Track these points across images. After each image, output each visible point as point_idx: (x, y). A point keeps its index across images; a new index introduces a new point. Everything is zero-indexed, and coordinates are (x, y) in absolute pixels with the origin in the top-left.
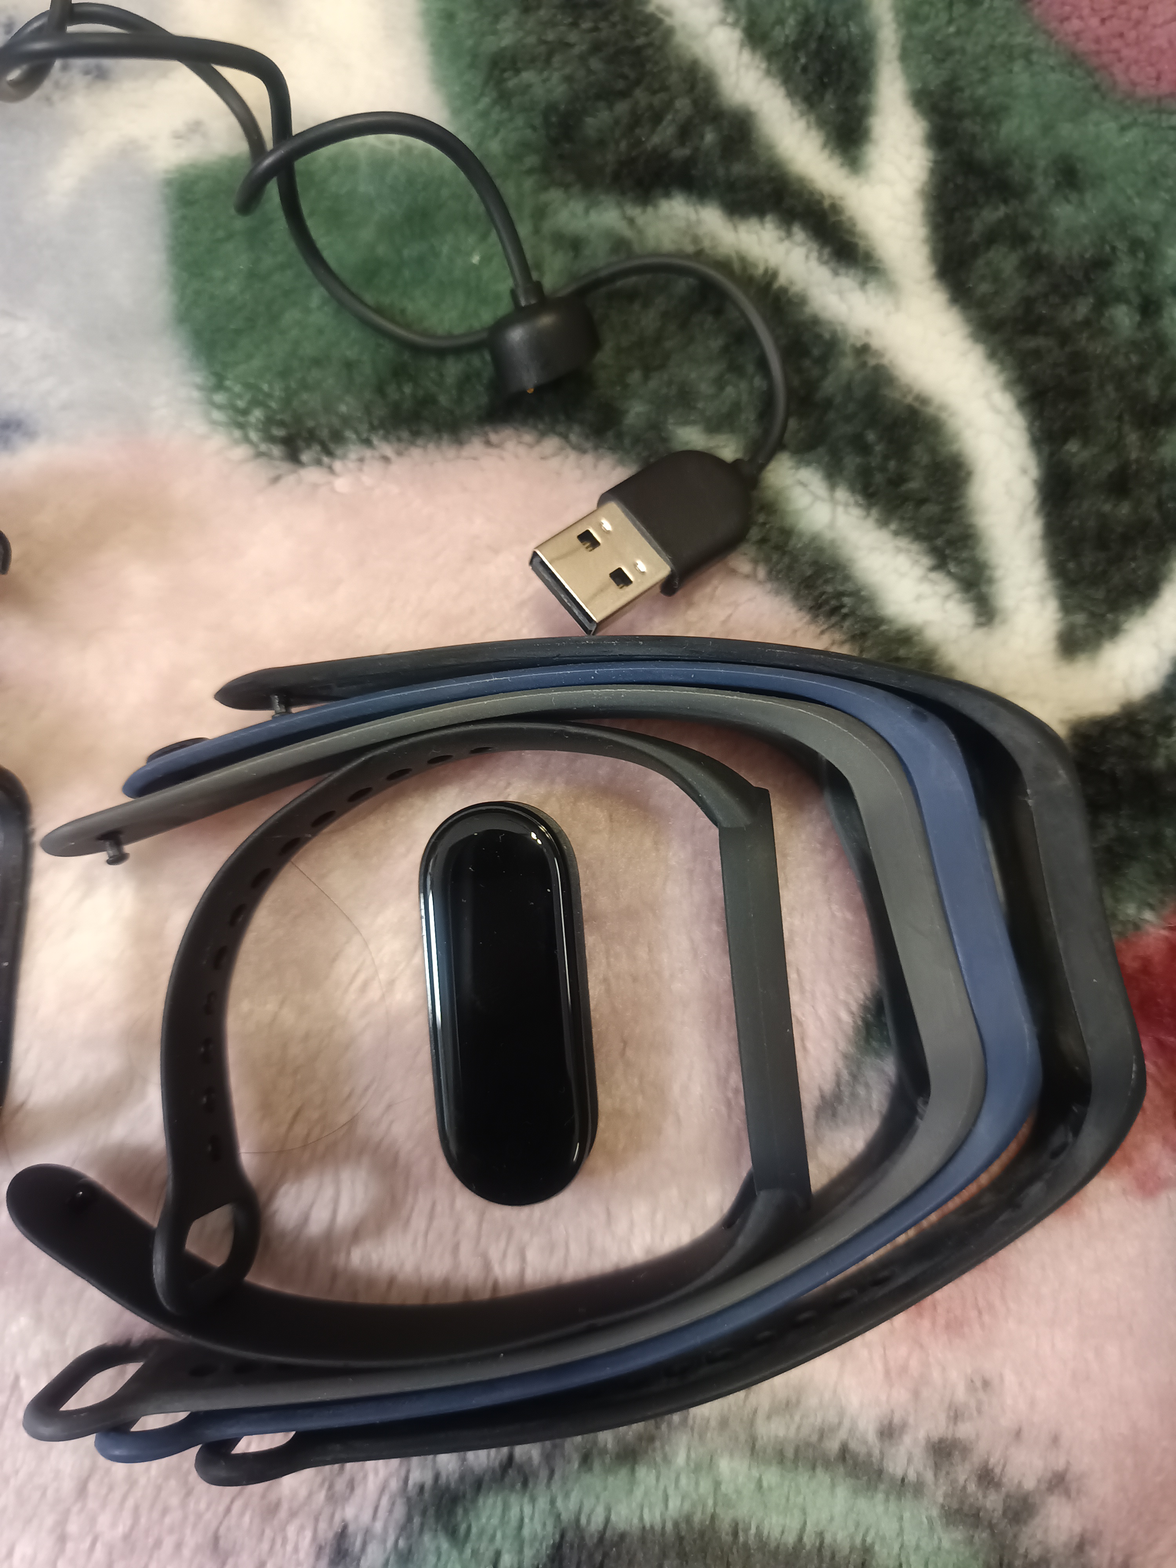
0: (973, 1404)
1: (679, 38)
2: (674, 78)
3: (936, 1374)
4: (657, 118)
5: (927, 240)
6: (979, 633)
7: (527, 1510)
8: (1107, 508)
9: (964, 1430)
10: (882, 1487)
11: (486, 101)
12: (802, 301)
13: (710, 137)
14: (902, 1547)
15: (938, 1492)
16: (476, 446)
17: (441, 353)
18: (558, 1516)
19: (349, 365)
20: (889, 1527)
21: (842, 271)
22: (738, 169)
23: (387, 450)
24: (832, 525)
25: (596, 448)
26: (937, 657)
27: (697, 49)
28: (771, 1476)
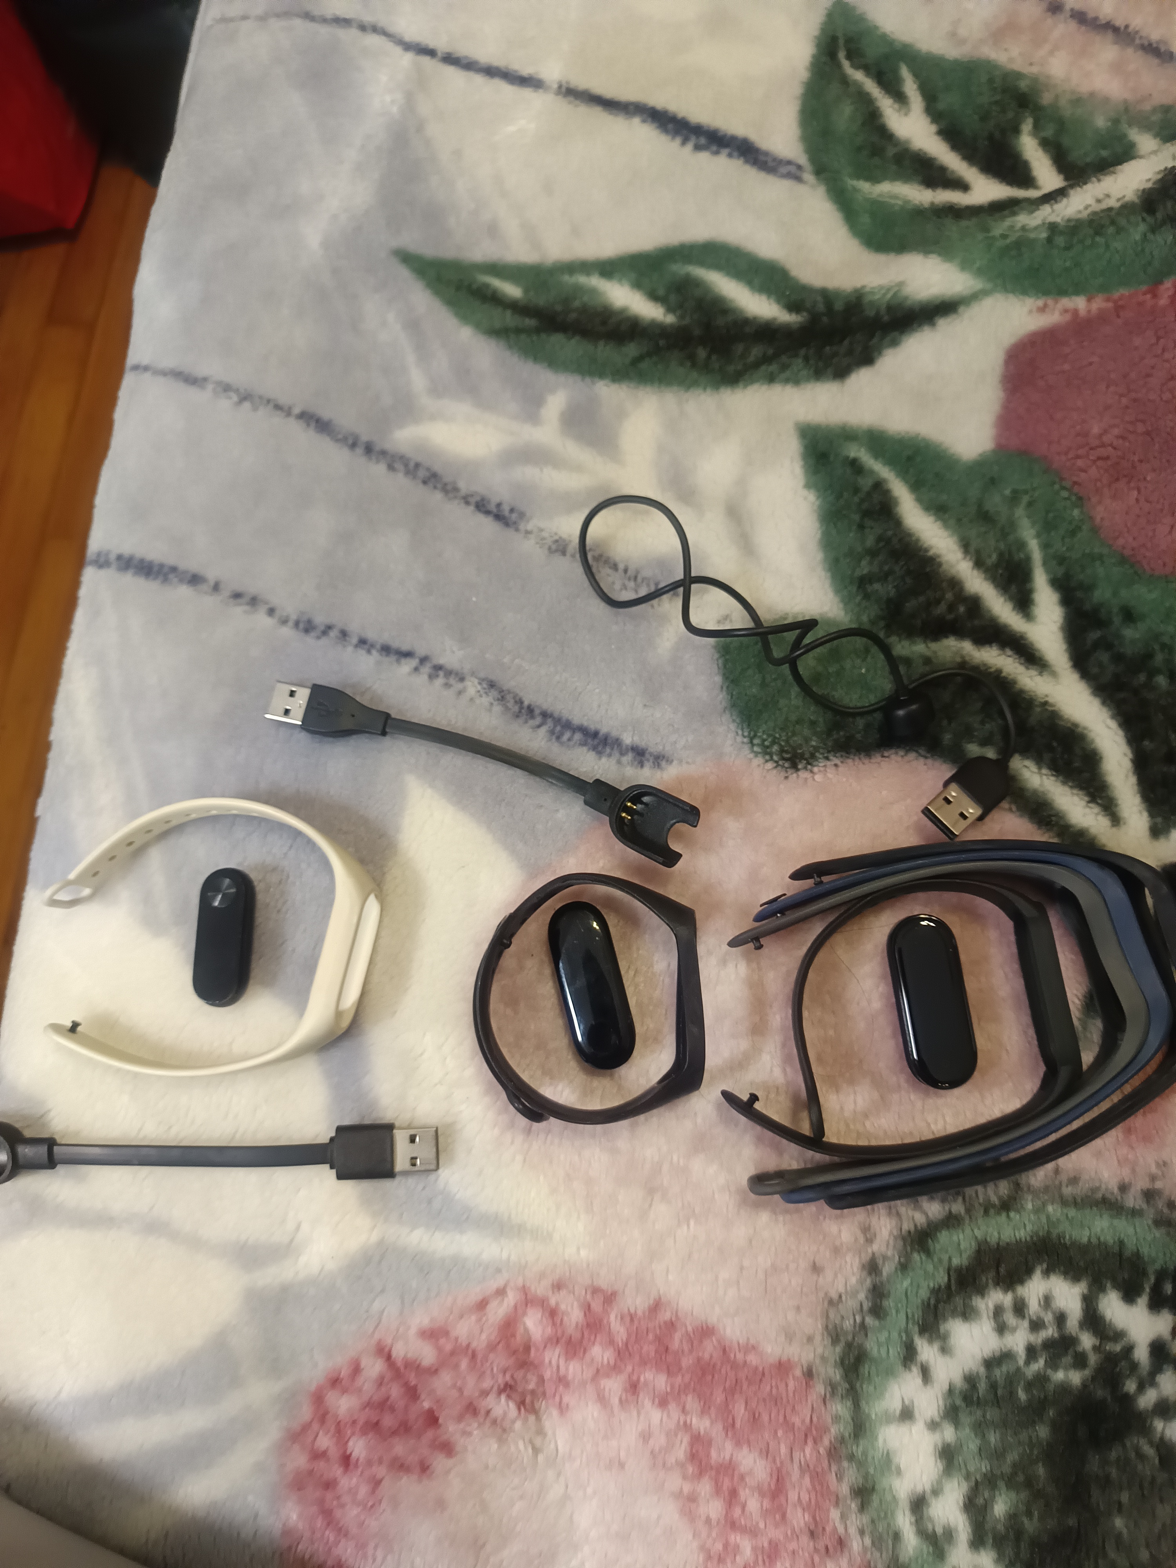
0: (1160, 1173)
1: (944, 567)
2: (944, 584)
3: (1141, 1159)
4: (938, 602)
5: (1066, 650)
6: (1114, 829)
7: (961, 1236)
8: (1165, 769)
9: (1158, 1185)
10: (1124, 1213)
11: (859, 598)
12: (1014, 682)
13: (962, 609)
14: (1137, 1239)
15: (1150, 1214)
16: (877, 758)
17: (854, 715)
18: (976, 1238)
19: (813, 723)
20: (1131, 1231)
21: (1030, 667)
22: (976, 622)
23: (837, 761)
24: (1041, 785)
25: (932, 756)
26: (1096, 841)
27: (953, 571)
28: (1072, 1212)
